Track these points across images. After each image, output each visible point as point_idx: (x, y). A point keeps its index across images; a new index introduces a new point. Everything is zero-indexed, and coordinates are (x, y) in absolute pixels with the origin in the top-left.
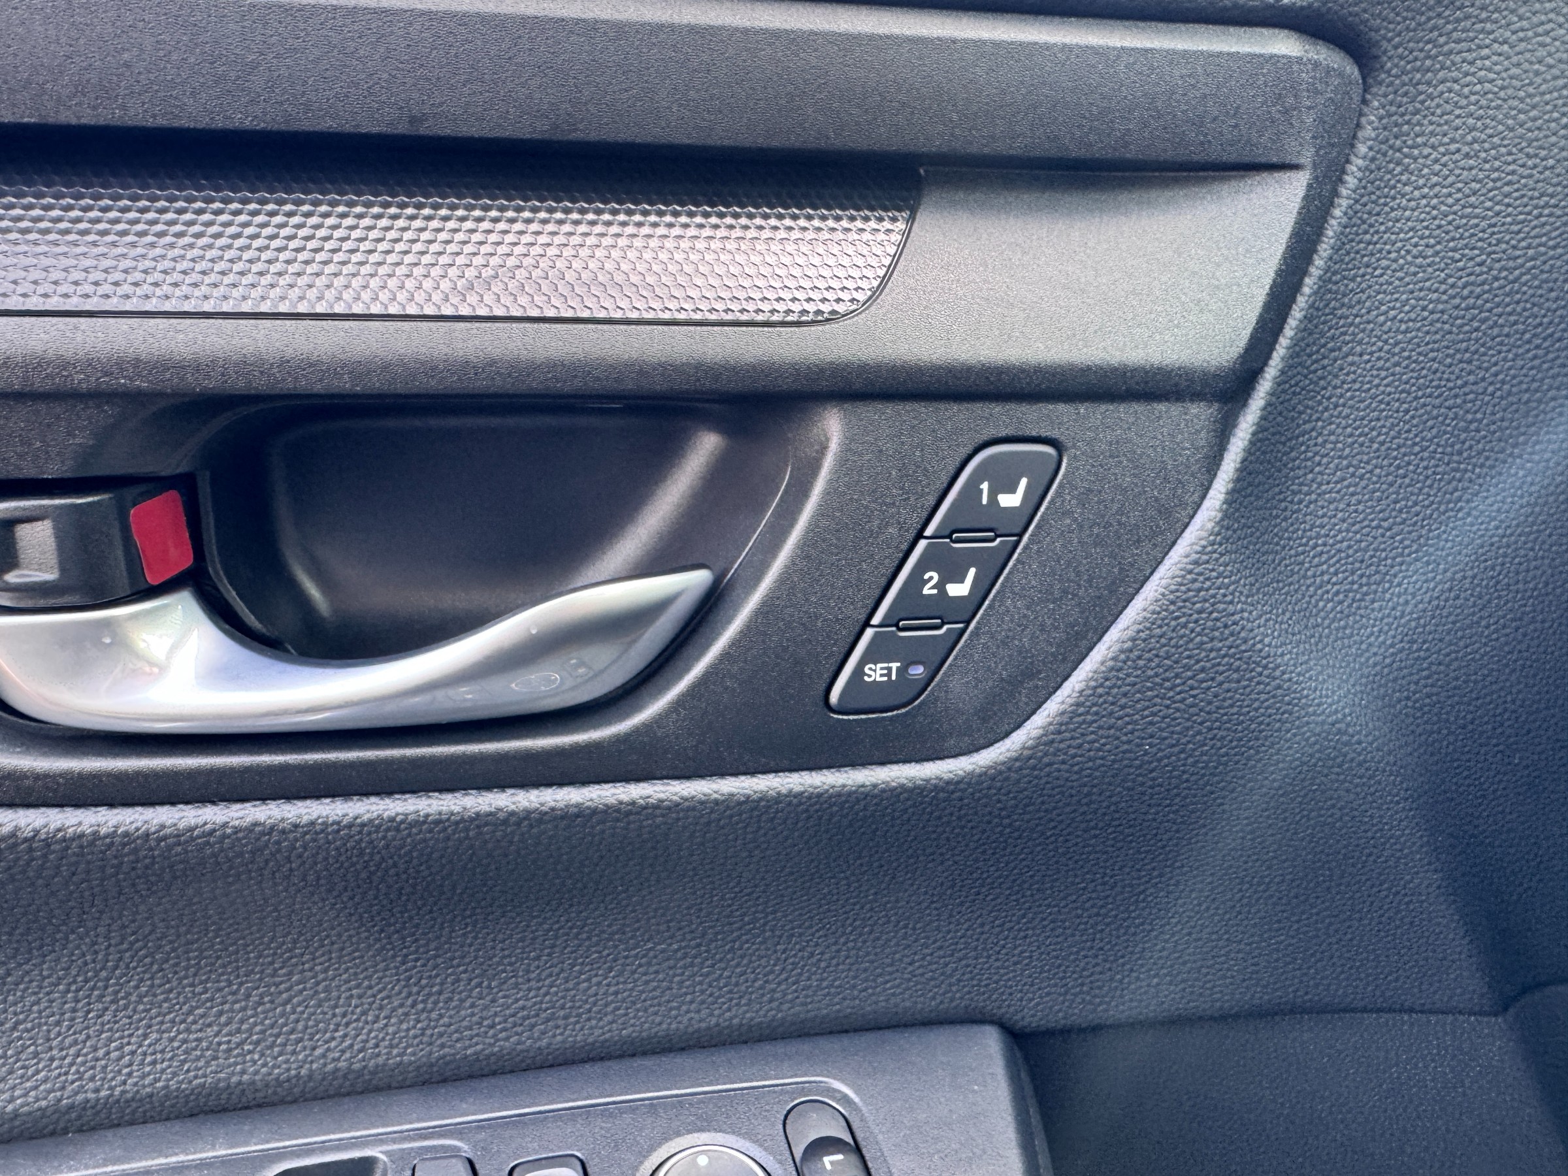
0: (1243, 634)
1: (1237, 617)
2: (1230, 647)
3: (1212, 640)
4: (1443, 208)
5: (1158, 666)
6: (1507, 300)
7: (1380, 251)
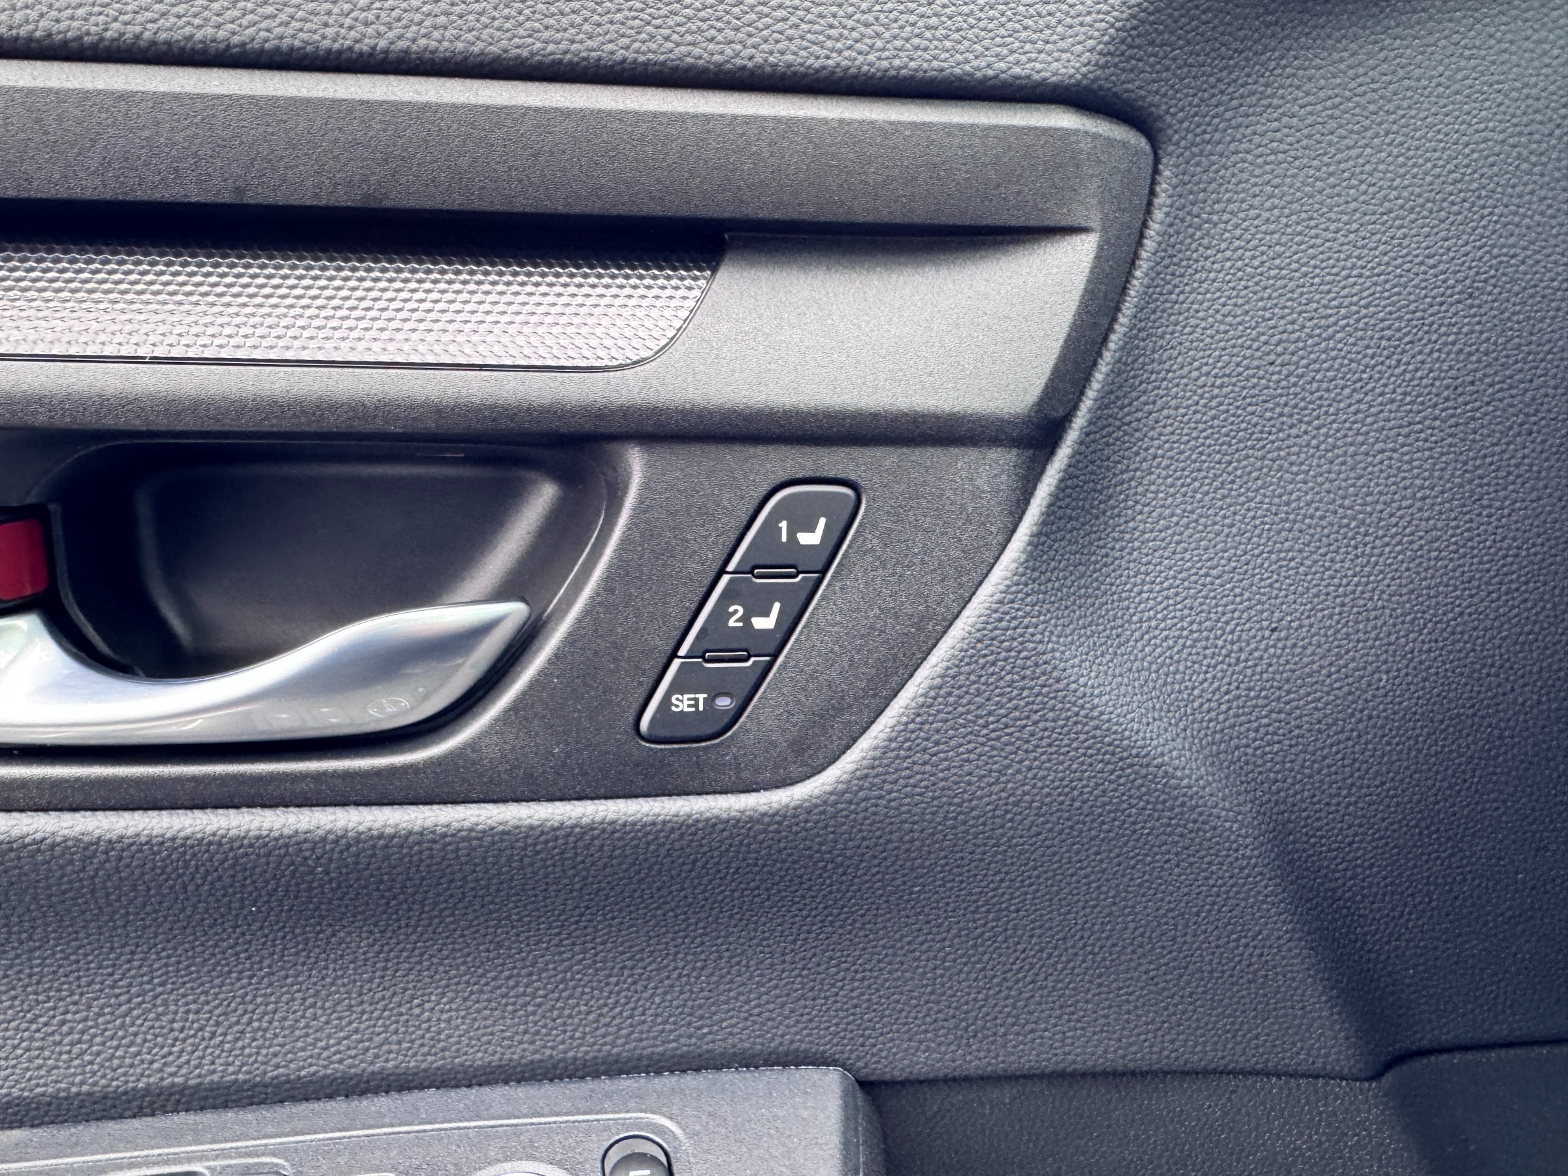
0: (1055, 674)
1: (1048, 657)
2: (1043, 686)
3: (1023, 678)
4: (1249, 270)
5: (969, 703)
6: (1324, 356)
7: (1188, 310)
